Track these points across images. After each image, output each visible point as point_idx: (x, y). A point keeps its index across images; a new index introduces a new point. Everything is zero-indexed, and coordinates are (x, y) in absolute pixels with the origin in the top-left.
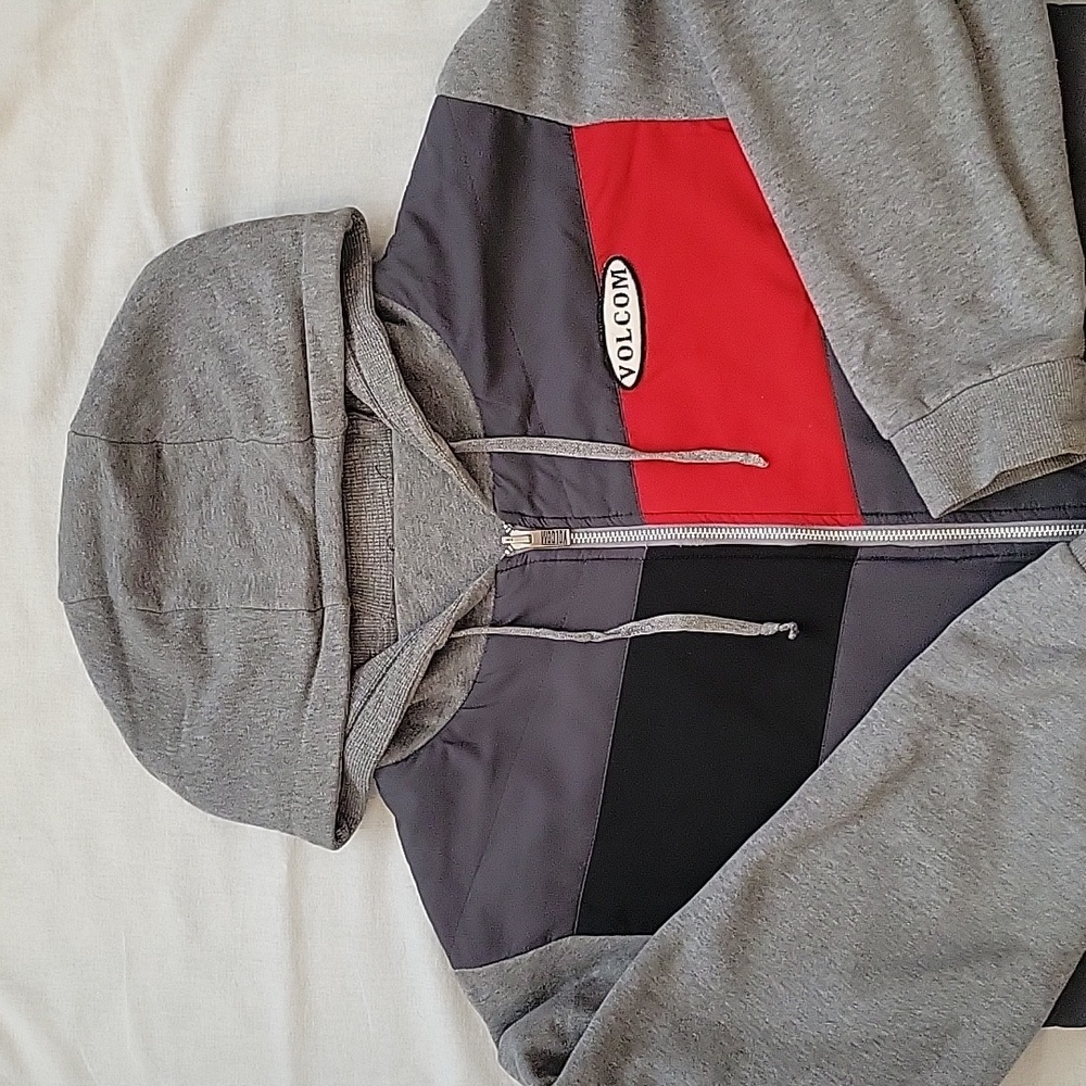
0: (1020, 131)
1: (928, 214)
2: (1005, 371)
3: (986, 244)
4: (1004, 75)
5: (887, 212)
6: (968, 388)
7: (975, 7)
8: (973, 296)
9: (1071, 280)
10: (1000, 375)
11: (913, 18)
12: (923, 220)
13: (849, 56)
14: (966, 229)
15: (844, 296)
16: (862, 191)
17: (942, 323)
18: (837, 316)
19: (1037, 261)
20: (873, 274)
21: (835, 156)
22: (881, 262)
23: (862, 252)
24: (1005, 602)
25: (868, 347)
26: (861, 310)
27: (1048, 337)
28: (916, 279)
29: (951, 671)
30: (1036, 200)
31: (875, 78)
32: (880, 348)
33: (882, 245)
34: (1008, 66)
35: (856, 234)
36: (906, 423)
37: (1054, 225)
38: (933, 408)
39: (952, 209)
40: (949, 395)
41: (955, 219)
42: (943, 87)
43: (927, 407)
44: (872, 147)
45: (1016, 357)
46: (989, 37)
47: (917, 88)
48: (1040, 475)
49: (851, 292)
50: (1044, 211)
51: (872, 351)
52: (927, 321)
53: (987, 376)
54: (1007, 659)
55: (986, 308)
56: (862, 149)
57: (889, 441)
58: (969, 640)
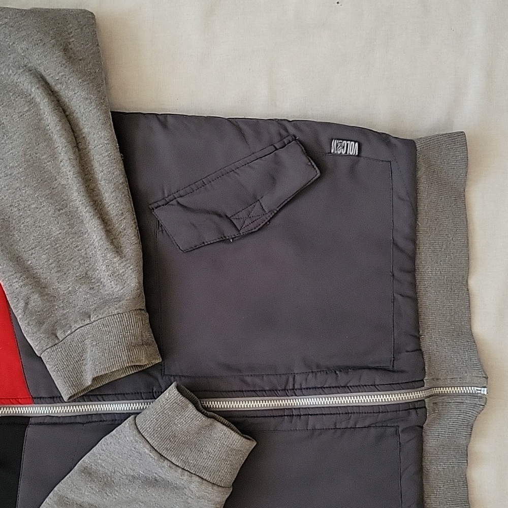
0: (103, 183)
1: (58, 229)
2: (97, 319)
3: (91, 245)
4: (92, 152)
5: (36, 227)
6: (79, 328)
7: (74, 114)
8: (86, 274)
9: (131, 267)
10: (94, 321)
11: (40, 120)
12: (56, 231)
13: (5, 141)
14: (80, 237)
15: (12, 275)
16: (22, 215)
17: (70, 289)
18: (9, 286)
19: (112, 256)
20: (30, 262)
21: (5, 196)
22: (34, 255)
23: (23, 250)
24: (103, 450)
25: (27, 304)
26: (22, 283)
27: (119, 299)
28: (53, 265)
29: (76, 490)
30: (114, 221)
31: (20, 154)
32: (33, 304)
33: (33, 246)
34: (93, 147)
35: (20, 240)
36: (45, 349)
37: (124, 235)
38: (61, 339)
39: (71, 226)
40: (69, 332)
41: (73, 231)
42: (60, 158)
43: (58, 339)
44: (24, 191)
45: (102, 311)
46: (83, 131)
47: (46, 159)
48: (125, 375)
49: (16, 273)
50: (118, 227)
51: (29, 306)
52: (63, 288)
53: (88, 321)
54: (106, 483)
55: (93, 281)
56: (19, 193)
57: (40, 357)
58: (88, 472)
